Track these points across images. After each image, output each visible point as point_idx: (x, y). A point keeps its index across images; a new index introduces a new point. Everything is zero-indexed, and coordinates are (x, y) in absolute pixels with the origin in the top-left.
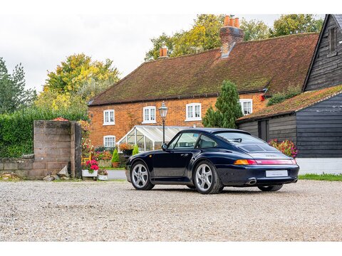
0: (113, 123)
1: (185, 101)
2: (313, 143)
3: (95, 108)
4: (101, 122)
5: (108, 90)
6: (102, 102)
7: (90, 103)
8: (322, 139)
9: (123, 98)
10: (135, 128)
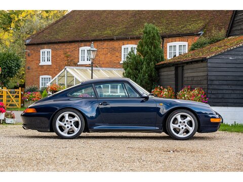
0: (50, 63)
1: (121, 42)
2: (224, 92)
3: (32, 47)
4: (38, 62)
5: (46, 29)
6: (39, 41)
7: (28, 42)
8: (234, 88)
9: (60, 37)
10: (66, 69)
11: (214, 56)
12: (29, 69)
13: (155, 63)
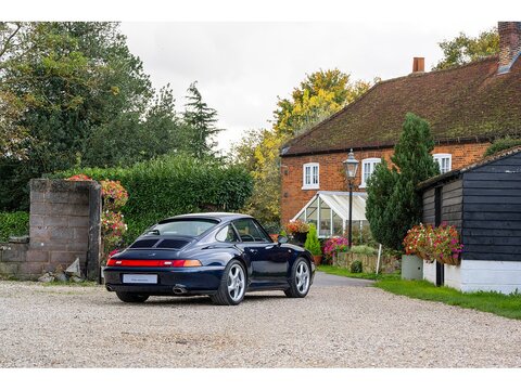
0: (317, 186)
2: (495, 233)
3: (292, 160)
4: (299, 184)
6: (302, 150)
9: (333, 143)
10: (317, 195)
11: (474, 168)
12: (285, 196)
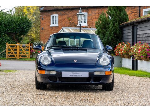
0: (57, 25)
3: (45, 13)
7: (42, 9)
10: (63, 29)
12: (42, 29)
13: (119, 24)
